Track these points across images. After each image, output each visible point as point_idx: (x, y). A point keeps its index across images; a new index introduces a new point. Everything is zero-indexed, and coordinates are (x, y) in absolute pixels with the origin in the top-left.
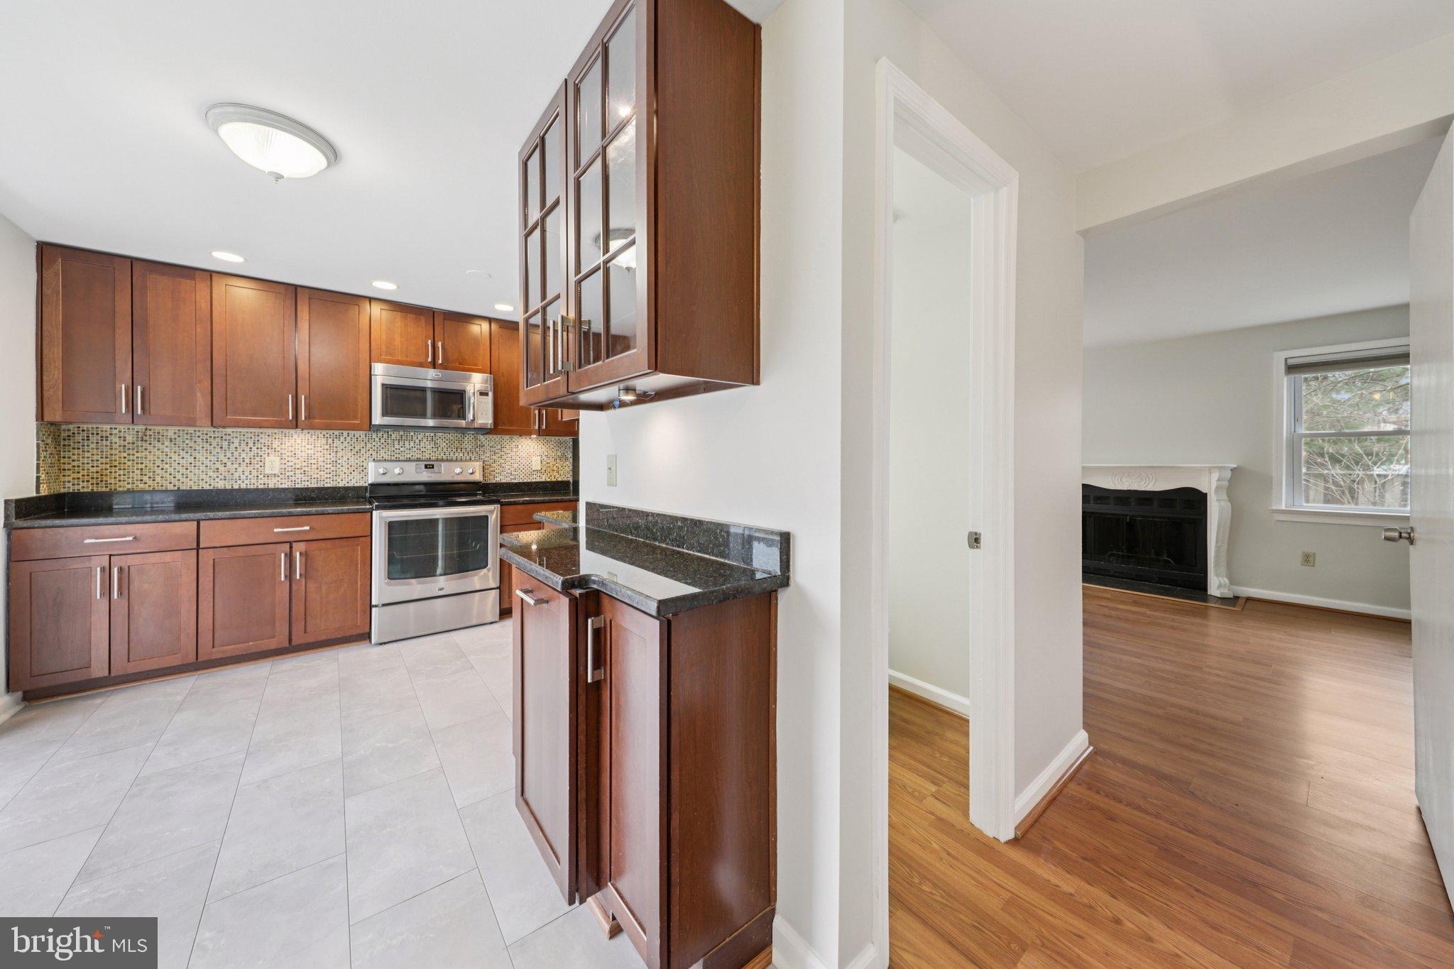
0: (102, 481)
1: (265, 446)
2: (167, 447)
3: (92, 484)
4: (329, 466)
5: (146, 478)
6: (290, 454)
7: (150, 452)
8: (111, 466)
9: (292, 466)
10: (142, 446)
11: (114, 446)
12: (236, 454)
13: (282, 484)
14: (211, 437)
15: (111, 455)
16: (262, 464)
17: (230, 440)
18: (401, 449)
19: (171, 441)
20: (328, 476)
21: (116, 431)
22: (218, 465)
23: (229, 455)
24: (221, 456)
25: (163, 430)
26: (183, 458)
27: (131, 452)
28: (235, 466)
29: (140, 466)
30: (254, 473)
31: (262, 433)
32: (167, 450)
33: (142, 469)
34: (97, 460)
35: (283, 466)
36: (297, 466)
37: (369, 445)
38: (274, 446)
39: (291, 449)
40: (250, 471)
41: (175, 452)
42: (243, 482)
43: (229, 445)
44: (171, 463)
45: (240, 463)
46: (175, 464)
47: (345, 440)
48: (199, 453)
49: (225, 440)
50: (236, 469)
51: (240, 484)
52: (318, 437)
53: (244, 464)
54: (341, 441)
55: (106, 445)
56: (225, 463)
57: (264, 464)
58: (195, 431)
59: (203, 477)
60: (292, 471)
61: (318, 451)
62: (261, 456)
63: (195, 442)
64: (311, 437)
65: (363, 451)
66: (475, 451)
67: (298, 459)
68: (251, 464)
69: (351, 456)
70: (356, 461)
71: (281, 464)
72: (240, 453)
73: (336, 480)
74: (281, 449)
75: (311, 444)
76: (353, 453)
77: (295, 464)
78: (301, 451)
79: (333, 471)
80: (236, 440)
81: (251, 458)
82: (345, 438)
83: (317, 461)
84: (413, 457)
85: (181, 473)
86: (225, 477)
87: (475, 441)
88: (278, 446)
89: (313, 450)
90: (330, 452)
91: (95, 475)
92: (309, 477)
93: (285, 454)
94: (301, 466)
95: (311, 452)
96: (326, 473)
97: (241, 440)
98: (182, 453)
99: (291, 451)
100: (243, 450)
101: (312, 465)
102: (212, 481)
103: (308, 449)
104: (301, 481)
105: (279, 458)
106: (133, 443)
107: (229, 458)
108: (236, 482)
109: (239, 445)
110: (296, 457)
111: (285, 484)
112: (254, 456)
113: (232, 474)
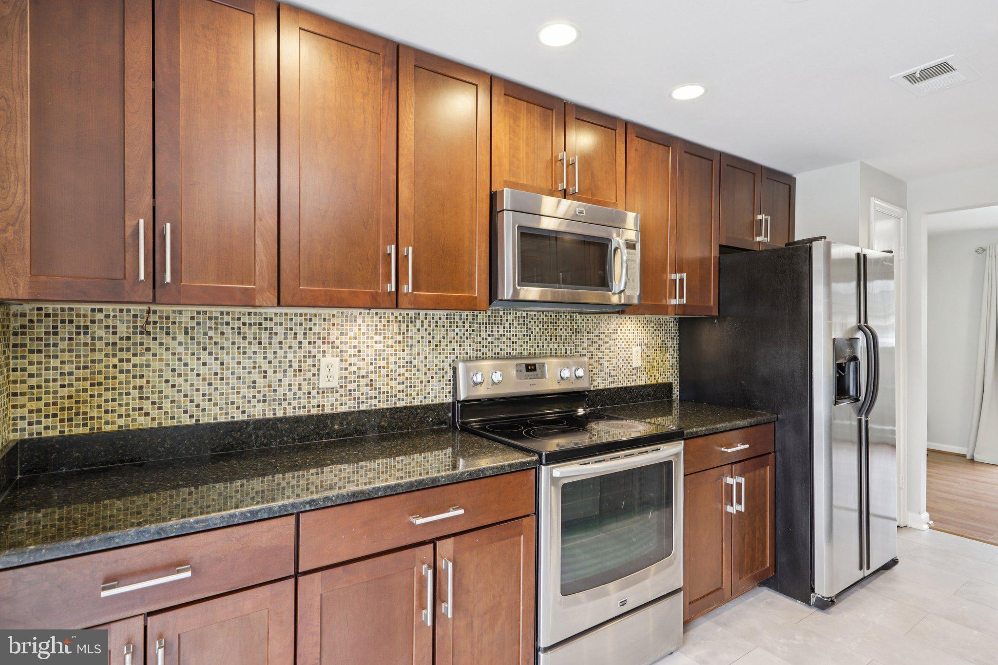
0: (77, 414)
1: (319, 338)
2: (180, 344)
3: (62, 421)
4: (402, 370)
5: (147, 405)
6: (352, 351)
7: (154, 355)
8: (92, 385)
9: (355, 373)
10: (142, 344)
11: (99, 344)
12: (280, 353)
13: (341, 404)
14: (244, 324)
15: (93, 361)
16: (314, 370)
17: (271, 328)
18: (490, 339)
19: (186, 333)
20: (401, 387)
21: (99, 316)
22: (255, 376)
23: (270, 356)
24: (259, 359)
25: (174, 312)
26: (204, 364)
27: (124, 355)
28: (280, 375)
29: (138, 382)
30: (305, 388)
31: (315, 315)
32: (180, 349)
33: (141, 387)
34: (71, 374)
35: (344, 373)
36: (363, 373)
37: (451, 334)
38: (332, 338)
39: (354, 342)
40: (300, 385)
41: (193, 354)
42: (289, 404)
43: (271, 338)
44: (186, 375)
45: (285, 371)
46: (192, 377)
47: (422, 326)
48: (228, 353)
49: (266, 329)
50: (280, 380)
51: (285, 409)
52: (388, 322)
53: (290, 372)
54: (417, 327)
55: (86, 344)
56: (265, 372)
57: (318, 370)
58: (222, 313)
59: (233, 397)
60: (354, 381)
61: (388, 346)
62: (314, 356)
63: (222, 333)
64: (380, 322)
65: (443, 344)
66: (571, 339)
67: (363, 360)
68: (300, 371)
69: (429, 353)
70: (435, 360)
71: (341, 369)
72: (286, 352)
73: (411, 395)
74: (341, 343)
75: (380, 334)
76: (431, 348)
77: (359, 369)
78: (368, 347)
79: (407, 379)
80: (280, 330)
81: (300, 361)
82: (422, 322)
83: (388, 363)
84: (503, 352)
85: (201, 392)
86: (264, 396)
87: (571, 323)
88: (337, 338)
89: (382, 345)
90: (404, 346)
91: (67, 403)
92: (377, 391)
93: (346, 351)
94: (367, 372)
95: (379, 347)
96: (399, 383)
97: (286, 329)
98: (204, 356)
99: (355, 347)
100: (290, 347)
101: (382, 370)
102: (247, 405)
103: (376, 342)
104: (367, 398)
105: (338, 359)
106: (128, 338)
107: (270, 362)
108: (280, 404)
109: (286, 338)
110: (361, 358)
111: (346, 404)
112: (305, 357)
113: (275, 391)
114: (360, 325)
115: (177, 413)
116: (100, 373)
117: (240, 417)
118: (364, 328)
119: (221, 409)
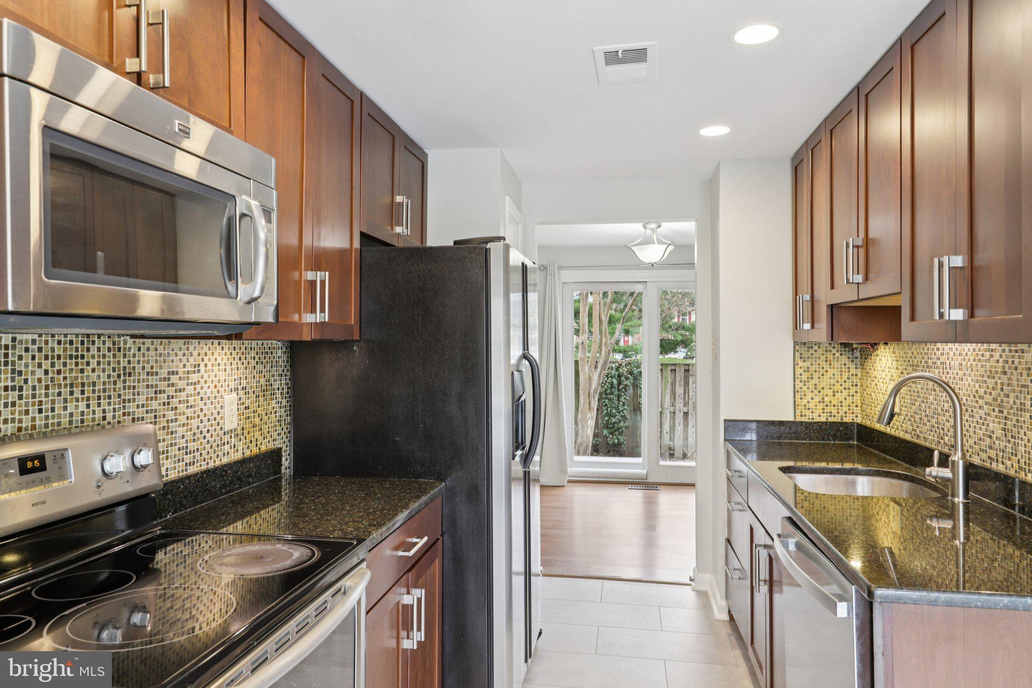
66: (115, 390)
87: (114, 356)
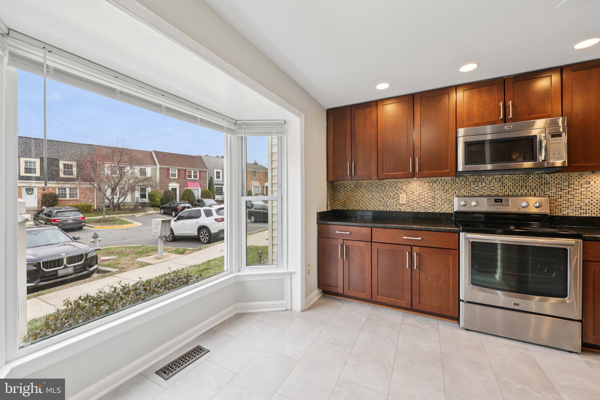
0: (345, 205)
1: (399, 189)
2: (363, 190)
3: (342, 206)
4: (431, 200)
5: (357, 204)
6: (410, 193)
7: (358, 193)
8: (347, 199)
10: (356, 190)
11: (348, 190)
12: (388, 193)
14: (378, 185)
15: (347, 194)
16: (398, 198)
17: (385, 186)
18: (476, 188)
19: (365, 188)
21: (348, 184)
22: (381, 199)
23: (385, 194)
24: (382, 194)
25: (362, 182)
26: (369, 195)
27: (353, 193)
29: (355, 199)
30: (395, 203)
31: (398, 182)
32: (363, 191)
34: (344, 196)
37: (454, 186)
38: (404, 188)
39: (412, 190)
40: (393, 202)
41: (366, 193)
42: (390, 207)
43: (385, 189)
44: (365, 198)
45: (389, 198)
46: (366, 198)
47: (439, 184)
48: (374, 193)
49: (384, 186)
50: (388, 201)
51: (389, 209)
52: (424, 183)
53: (391, 198)
54: (437, 184)
55: (346, 190)
56: (384, 198)
57: (399, 198)
58: (373, 182)
59: (376, 204)
60: (412, 202)
61: (424, 191)
62: (398, 194)
63: (373, 187)
64: (421, 183)
65: (450, 190)
67: (415, 195)
68: (394, 198)
69: (443, 194)
70: (446, 196)
71: (407, 198)
72: (389, 193)
73: (434, 208)
74: (407, 190)
75: (421, 187)
76: (444, 191)
77: (413, 198)
78: (416, 191)
79: (432, 203)
80: (388, 186)
81: (393, 195)
82: (440, 182)
83: (424, 197)
84: (485, 194)
85: (368, 202)
86: (383, 205)
87: (540, 179)
88: (405, 188)
89: (422, 190)
90: (431, 191)
91: (343, 203)
92: (420, 206)
93: (408, 193)
94: (416, 200)
95: (421, 191)
96: (429, 204)
97: (389, 186)
98: (369, 193)
99: (411, 191)
100: (391, 191)
101: (422, 199)
102: (379, 207)
103: (419, 190)
104: (416, 208)
105: (406, 195)
106: (353, 189)
107: (385, 195)
108: (388, 207)
109: (389, 189)
110: (414, 195)
111: (408, 209)
112: (395, 194)
113: (386, 203)
114: (413, 184)
115: (363, 207)
116: (348, 196)
117: (377, 210)
118: (415, 185)
119: (373, 207)
